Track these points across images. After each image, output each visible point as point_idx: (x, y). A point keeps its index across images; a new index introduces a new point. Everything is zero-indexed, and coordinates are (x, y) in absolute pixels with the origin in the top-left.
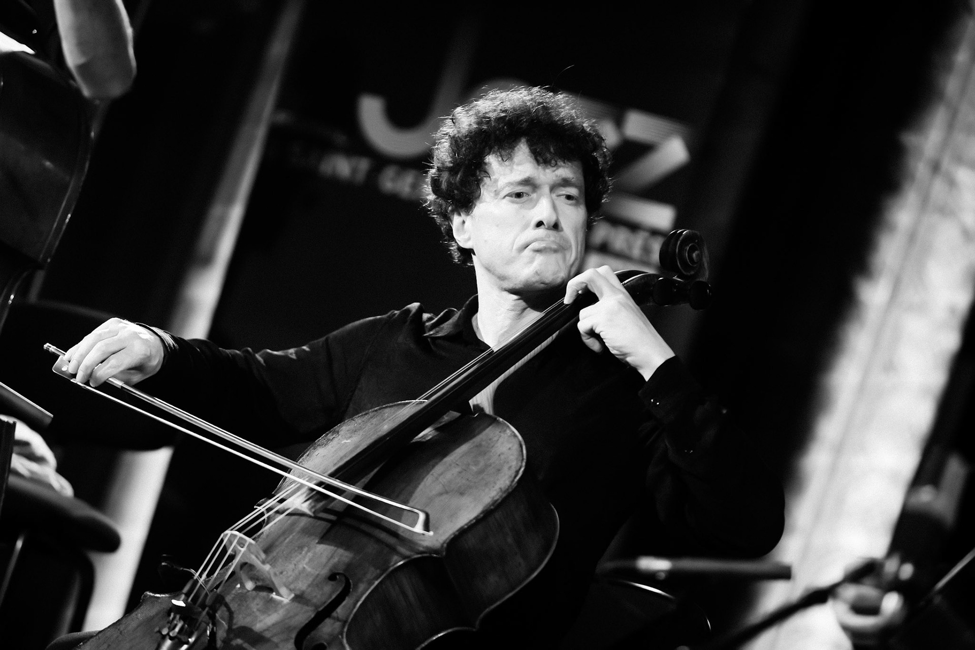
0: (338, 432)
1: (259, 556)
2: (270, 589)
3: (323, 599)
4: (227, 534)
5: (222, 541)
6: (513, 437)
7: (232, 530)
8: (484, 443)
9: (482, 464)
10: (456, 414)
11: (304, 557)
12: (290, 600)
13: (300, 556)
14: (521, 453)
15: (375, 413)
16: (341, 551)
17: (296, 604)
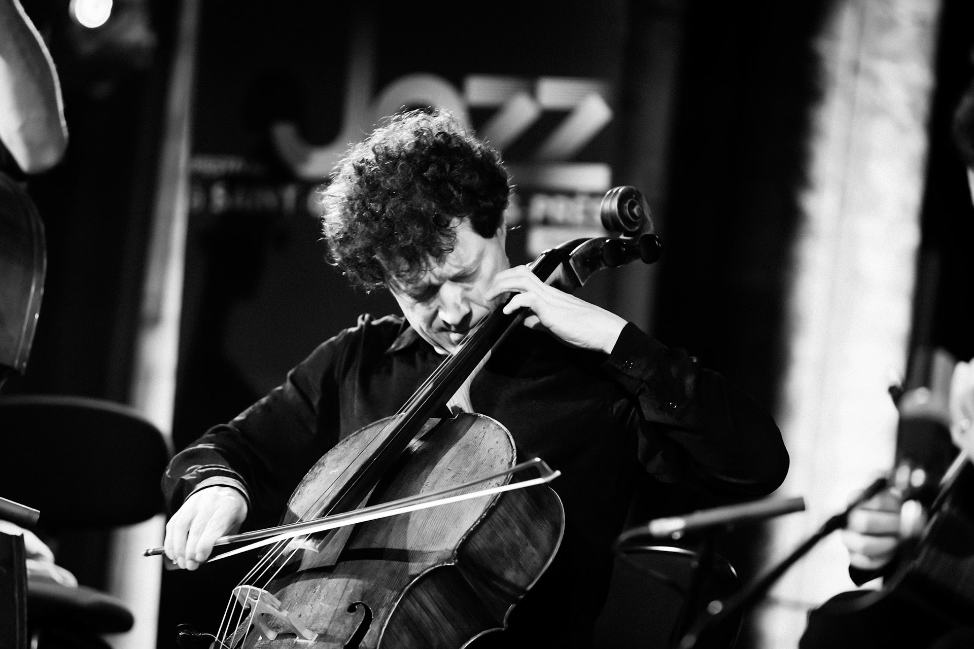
0: (323, 464)
1: (274, 604)
2: (293, 635)
3: (348, 631)
4: (238, 590)
5: (234, 597)
6: (498, 430)
7: (241, 585)
8: (470, 442)
9: (473, 463)
10: (437, 420)
11: (319, 595)
12: (315, 641)
13: (315, 595)
14: (510, 444)
15: (356, 437)
16: (353, 582)
17: (322, 644)
